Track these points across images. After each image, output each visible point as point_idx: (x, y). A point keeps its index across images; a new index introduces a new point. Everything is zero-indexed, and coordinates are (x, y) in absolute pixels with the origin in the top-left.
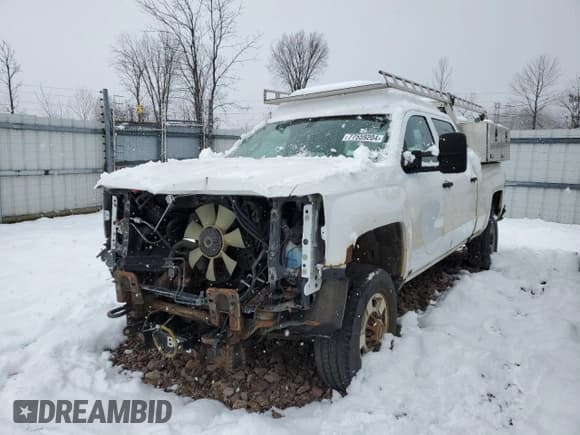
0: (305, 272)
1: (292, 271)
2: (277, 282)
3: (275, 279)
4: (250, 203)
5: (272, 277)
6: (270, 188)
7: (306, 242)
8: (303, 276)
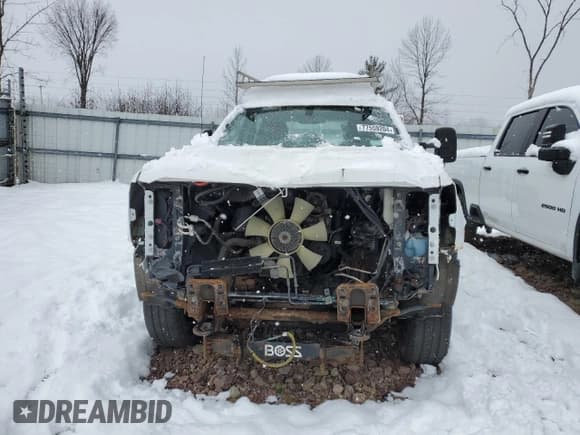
0: (433, 258)
1: (418, 258)
2: (405, 271)
3: (403, 268)
4: (317, 194)
5: (399, 267)
6: (422, 179)
7: (433, 230)
8: (430, 262)
